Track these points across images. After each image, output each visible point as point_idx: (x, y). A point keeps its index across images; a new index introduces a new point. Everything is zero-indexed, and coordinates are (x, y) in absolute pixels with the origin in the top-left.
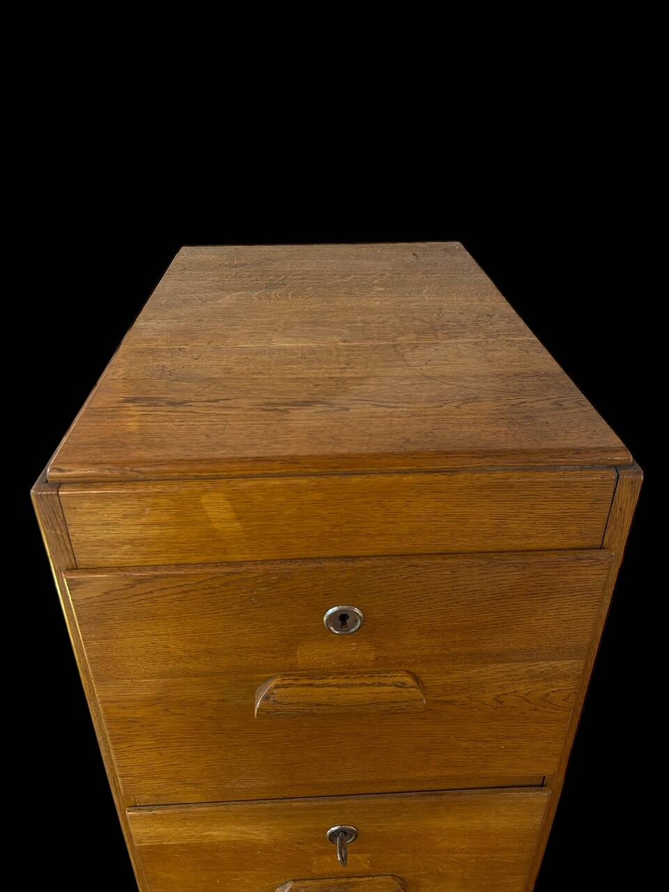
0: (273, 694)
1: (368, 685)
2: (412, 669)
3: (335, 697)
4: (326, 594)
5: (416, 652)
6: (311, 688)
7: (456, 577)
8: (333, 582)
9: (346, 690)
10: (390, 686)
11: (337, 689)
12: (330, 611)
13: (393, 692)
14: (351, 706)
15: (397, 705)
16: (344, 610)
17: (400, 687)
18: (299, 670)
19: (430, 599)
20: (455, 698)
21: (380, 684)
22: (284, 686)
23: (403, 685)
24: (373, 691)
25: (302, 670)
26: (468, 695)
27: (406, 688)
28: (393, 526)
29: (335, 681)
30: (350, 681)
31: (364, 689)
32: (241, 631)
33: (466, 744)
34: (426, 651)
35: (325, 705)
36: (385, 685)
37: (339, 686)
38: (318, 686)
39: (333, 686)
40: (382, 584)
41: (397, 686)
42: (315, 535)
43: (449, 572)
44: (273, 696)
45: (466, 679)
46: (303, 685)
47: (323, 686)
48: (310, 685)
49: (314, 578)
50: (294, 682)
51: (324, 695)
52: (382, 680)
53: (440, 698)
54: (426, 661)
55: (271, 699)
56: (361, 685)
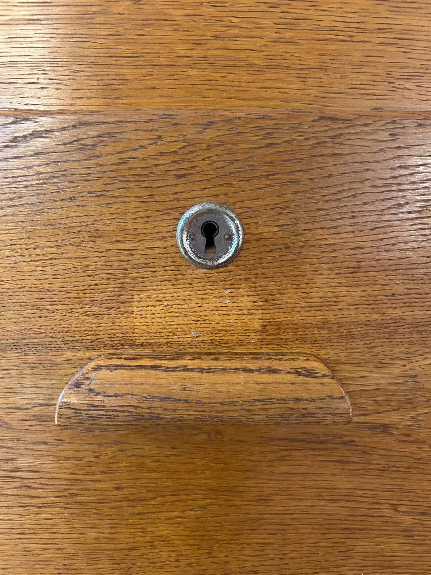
0: (88, 379)
1: (251, 371)
2: (322, 353)
3: (195, 387)
4: (180, 176)
5: (330, 316)
6: (153, 373)
7: (399, 148)
8: (191, 148)
9: (214, 378)
10: (288, 373)
11: (197, 375)
12: (188, 214)
13: (293, 384)
14: (221, 404)
15: (300, 405)
16: (210, 211)
17: (305, 376)
18: (137, 346)
19: (354, 196)
20: (393, 418)
21: (270, 371)
22: (108, 368)
23: (310, 373)
24: (258, 380)
25: (142, 345)
26: (412, 414)
27: (316, 377)
28: (291, 48)
29: (197, 364)
30: (219, 364)
31: (242, 377)
32: (38, 251)
33: (408, 520)
34: (346, 313)
35: (175, 400)
36: (278, 371)
37: (201, 370)
38: (167, 369)
39: (192, 370)
40: (274, 158)
41: (300, 374)
42: (163, 61)
43: (384, 136)
44: (88, 382)
45: (410, 380)
46: (141, 368)
47: (174, 369)
48: (154, 368)
49: (160, 137)
50: (127, 363)
51: (175, 384)
52: (275, 364)
53: (369, 419)
54: (346, 336)
55: (83, 386)
56: (238, 370)
